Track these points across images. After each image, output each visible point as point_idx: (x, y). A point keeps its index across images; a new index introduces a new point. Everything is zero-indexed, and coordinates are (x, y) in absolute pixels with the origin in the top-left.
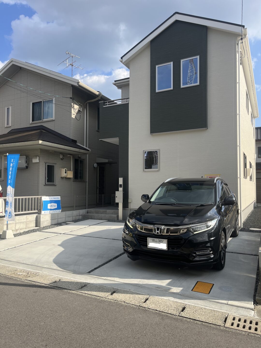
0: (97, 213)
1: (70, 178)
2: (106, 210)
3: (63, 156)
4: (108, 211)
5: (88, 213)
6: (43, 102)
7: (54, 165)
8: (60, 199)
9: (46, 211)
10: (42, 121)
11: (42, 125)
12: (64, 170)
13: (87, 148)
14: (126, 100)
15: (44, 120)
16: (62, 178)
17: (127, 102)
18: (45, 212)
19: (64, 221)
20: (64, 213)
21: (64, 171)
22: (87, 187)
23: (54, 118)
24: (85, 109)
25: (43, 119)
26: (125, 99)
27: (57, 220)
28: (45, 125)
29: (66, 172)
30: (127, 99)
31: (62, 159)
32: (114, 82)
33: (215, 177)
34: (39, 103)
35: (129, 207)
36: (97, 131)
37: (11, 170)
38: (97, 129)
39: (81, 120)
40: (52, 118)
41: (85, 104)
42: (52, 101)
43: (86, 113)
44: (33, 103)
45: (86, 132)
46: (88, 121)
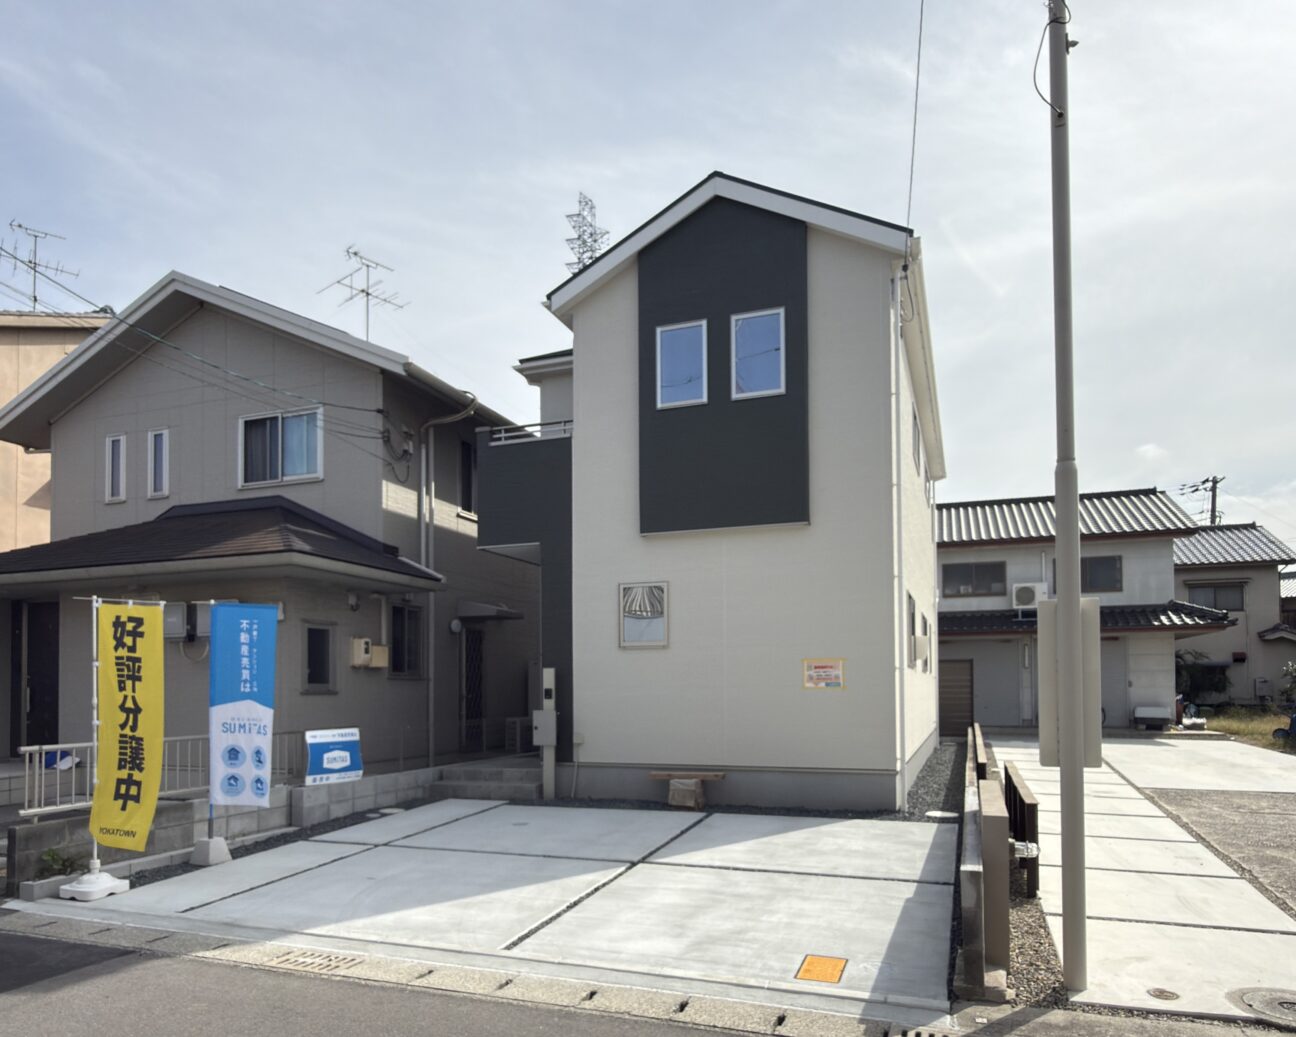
0: (473, 777)
1: (377, 670)
2: (499, 769)
3: (358, 598)
4: (509, 772)
5: (441, 778)
6: (283, 419)
7: (330, 628)
8: (357, 738)
9: (318, 777)
10: (280, 480)
11: (279, 496)
12: (359, 645)
13: (431, 571)
14: (562, 427)
15: (285, 478)
16: (354, 668)
17: (567, 435)
18: (315, 780)
19: (371, 806)
20: (371, 779)
21: (363, 646)
22: (432, 695)
23: (320, 474)
24: (423, 446)
25: (283, 475)
26: (560, 423)
27: (350, 803)
28: (291, 495)
29: (367, 651)
30: (565, 422)
31: (354, 609)
32: (518, 364)
33: (831, 667)
34: (268, 422)
35: (575, 759)
36: (458, 516)
37: (246, 653)
38: (459, 510)
39: (409, 481)
40: (315, 472)
41: (422, 430)
42: (312, 417)
43: (426, 458)
44: (246, 423)
45: (427, 519)
46: (433, 484)
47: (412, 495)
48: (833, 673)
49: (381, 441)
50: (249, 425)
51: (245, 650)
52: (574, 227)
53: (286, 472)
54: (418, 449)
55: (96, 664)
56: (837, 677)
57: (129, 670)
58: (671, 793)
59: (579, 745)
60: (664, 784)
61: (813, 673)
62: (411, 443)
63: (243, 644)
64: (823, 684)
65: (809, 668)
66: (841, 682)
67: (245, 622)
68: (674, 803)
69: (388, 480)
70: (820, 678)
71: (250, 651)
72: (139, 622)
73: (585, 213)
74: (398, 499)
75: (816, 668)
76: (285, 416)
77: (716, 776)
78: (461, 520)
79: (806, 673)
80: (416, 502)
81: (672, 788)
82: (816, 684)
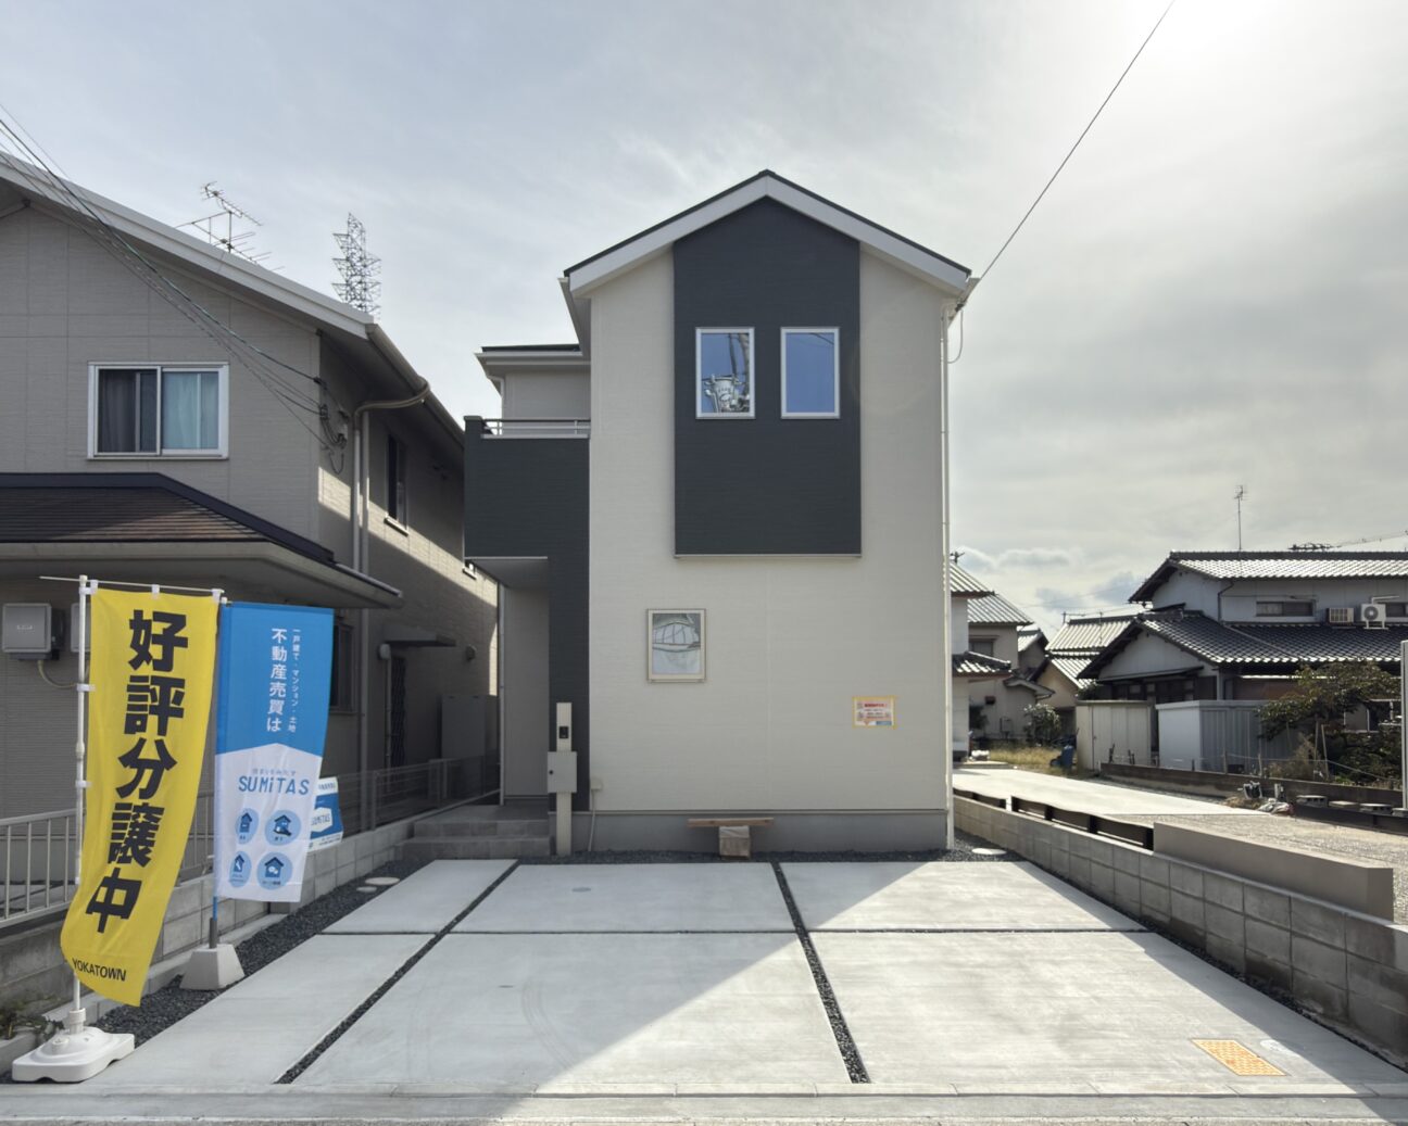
0: (455, 831)
5: (411, 834)
6: (163, 373)
8: (335, 790)
10: (158, 453)
11: (157, 474)
14: (573, 426)
15: (165, 452)
17: (584, 436)
19: (352, 877)
20: (350, 841)
22: (364, 733)
23: (223, 450)
24: (357, 432)
25: (162, 447)
26: (573, 421)
27: (334, 875)
28: (176, 474)
30: (579, 421)
32: (481, 351)
33: (882, 705)
34: (138, 376)
35: (591, 808)
36: (386, 522)
37: (281, 676)
38: (386, 515)
39: (344, 473)
40: (216, 447)
41: (356, 413)
42: (211, 378)
43: (361, 448)
44: (102, 372)
45: (361, 523)
46: (368, 481)
47: (345, 490)
48: (884, 711)
49: (318, 416)
50: (105, 375)
51: (279, 671)
52: (342, 248)
53: (168, 440)
54: (352, 435)
55: (84, 687)
56: (888, 715)
57: (154, 700)
58: (721, 842)
59: (597, 790)
60: (713, 832)
61: (864, 711)
62: (346, 427)
63: (277, 662)
64: (873, 723)
65: (860, 706)
66: (892, 720)
67: (280, 631)
68: (726, 853)
69: (325, 468)
70: (870, 717)
71: (289, 673)
72: (178, 621)
73: (354, 236)
74: (333, 493)
75: (866, 705)
76: (165, 370)
77: (766, 821)
78: (387, 527)
79: (857, 712)
80: (349, 498)
81: (721, 836)
82: (867, 723)
